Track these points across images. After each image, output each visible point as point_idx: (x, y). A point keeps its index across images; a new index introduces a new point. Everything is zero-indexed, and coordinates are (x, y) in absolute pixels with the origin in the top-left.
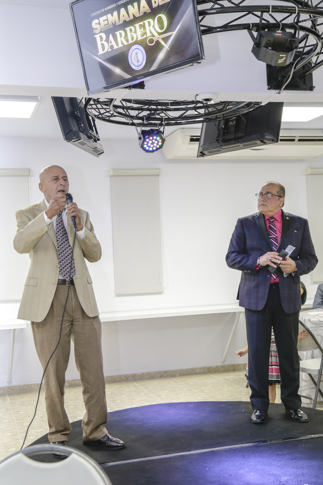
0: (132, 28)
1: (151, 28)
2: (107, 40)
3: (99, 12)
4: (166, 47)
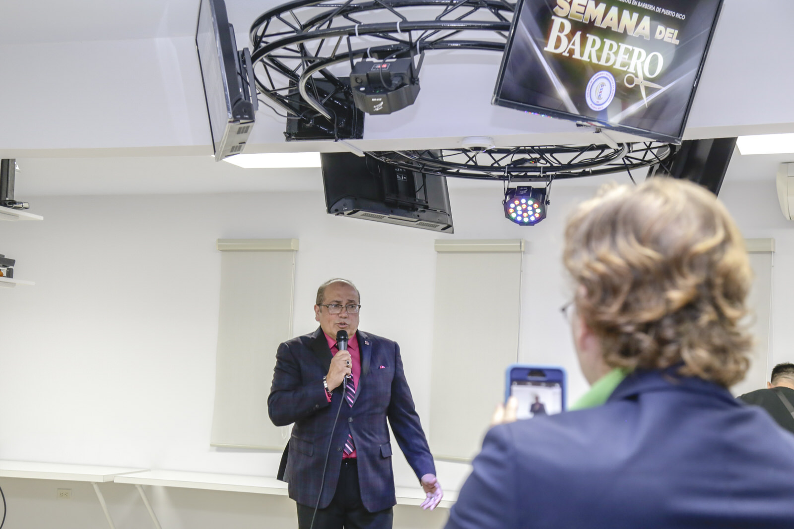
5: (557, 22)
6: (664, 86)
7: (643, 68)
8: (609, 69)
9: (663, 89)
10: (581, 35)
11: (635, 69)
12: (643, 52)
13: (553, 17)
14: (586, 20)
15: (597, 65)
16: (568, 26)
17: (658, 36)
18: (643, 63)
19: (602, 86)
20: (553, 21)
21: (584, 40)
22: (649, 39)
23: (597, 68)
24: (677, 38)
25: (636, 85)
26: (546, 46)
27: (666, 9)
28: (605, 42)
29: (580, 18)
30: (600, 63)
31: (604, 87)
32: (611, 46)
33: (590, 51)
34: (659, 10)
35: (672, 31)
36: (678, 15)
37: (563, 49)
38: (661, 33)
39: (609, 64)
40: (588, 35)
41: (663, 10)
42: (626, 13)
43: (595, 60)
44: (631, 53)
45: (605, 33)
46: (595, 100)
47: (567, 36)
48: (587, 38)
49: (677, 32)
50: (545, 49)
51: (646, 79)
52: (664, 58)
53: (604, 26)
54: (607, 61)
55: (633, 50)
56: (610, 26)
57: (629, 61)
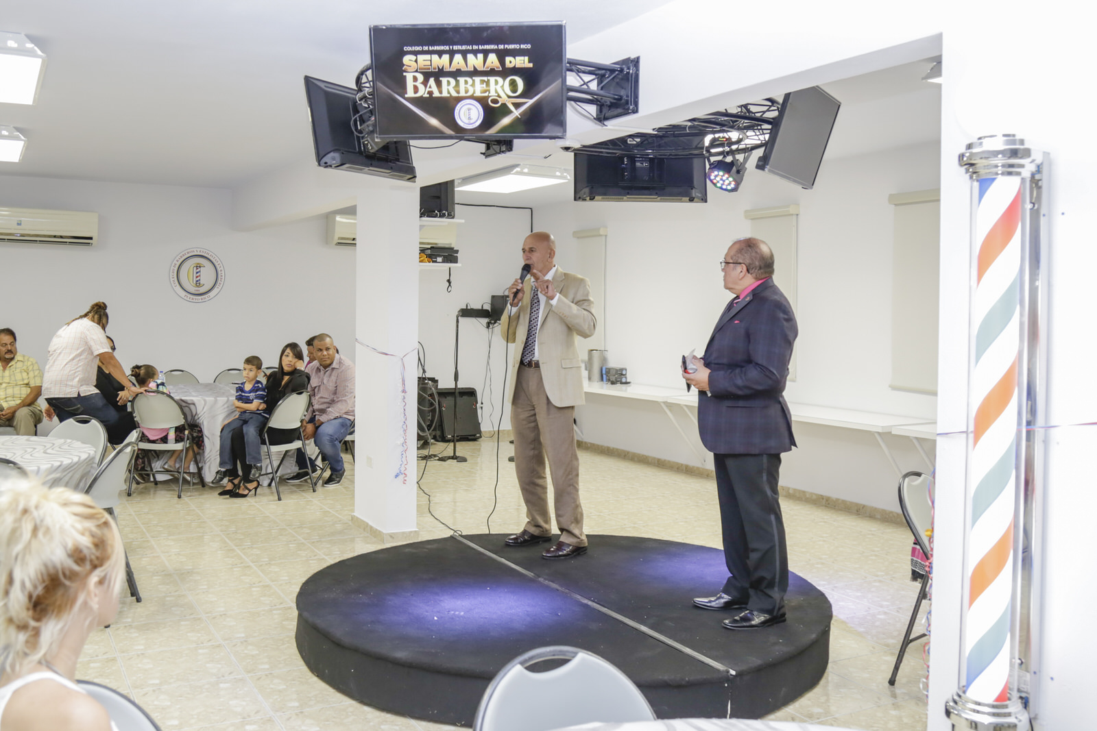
0: (469, 79)
1: (498, 88)
2: (425, 83)
3: (418, 48)
4: (516, 113)
5: (409, 77)
6: (531, 98)
7: (503, 90)
8: (472, 97)
9: (530, 102)
10: (435, 80)
11: (496, 92)
12: (500, 80)
13: (405, 74)
14: (435, 69)
15: (458, 97)
16: (421, 78)
17: (508, 65)
18: (502, 86)
19: (469, 110)
20: (405, 76)
21: (439, 84)
22: (501, 69)
23: (459, 99)
24: (529, 62)
25: (502, 104)
26: (406, 93)
27: (508, 44)
28: (459, 81)
29: (429, 69)
30: (460, 95)
31: (471, 111)
32: (466, 82)
33: (448, 90)
34: (501, 47)
35: (522, 58)
36: (523, 46)
37: (422, 92)
38: (511, 62)
39: (470, 94)
40: (441, 79)
41: (506, 46)
42: (470, 57)
43: (454, 94)
44: (488, 83)
45: (457, 74)
46: (467, 121)
47: (422, 83)
48: (441, 81)
49: (526, 59)
50: (406, 96)
51: (509, 97)
52: (523, 80)
53: (453, 69)
54: (467, 92)
55: (488, 80)
56: (458, 68)
57: (488, 88)
